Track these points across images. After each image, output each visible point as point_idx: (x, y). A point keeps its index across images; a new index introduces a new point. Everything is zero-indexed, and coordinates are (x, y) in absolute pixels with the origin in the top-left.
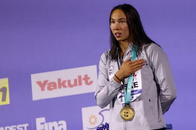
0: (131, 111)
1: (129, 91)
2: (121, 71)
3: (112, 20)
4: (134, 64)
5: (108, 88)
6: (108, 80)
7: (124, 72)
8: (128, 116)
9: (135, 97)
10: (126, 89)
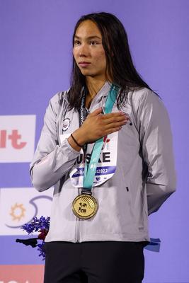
0: (91, 203)
1: (93, 166)
2: (83, 130)
3: (76, 39)
4: (106, 121)
5: (55, 157)
6: (57, 143)
7: (87, 133)
8: (85, 211)
9: (103, 178)
10: (88, 163)
